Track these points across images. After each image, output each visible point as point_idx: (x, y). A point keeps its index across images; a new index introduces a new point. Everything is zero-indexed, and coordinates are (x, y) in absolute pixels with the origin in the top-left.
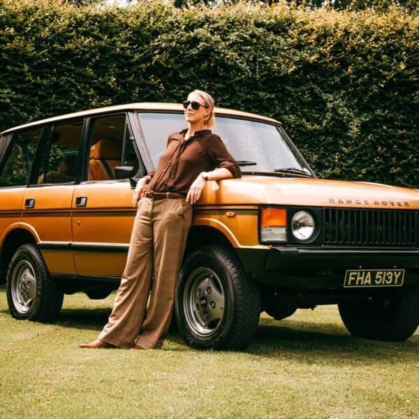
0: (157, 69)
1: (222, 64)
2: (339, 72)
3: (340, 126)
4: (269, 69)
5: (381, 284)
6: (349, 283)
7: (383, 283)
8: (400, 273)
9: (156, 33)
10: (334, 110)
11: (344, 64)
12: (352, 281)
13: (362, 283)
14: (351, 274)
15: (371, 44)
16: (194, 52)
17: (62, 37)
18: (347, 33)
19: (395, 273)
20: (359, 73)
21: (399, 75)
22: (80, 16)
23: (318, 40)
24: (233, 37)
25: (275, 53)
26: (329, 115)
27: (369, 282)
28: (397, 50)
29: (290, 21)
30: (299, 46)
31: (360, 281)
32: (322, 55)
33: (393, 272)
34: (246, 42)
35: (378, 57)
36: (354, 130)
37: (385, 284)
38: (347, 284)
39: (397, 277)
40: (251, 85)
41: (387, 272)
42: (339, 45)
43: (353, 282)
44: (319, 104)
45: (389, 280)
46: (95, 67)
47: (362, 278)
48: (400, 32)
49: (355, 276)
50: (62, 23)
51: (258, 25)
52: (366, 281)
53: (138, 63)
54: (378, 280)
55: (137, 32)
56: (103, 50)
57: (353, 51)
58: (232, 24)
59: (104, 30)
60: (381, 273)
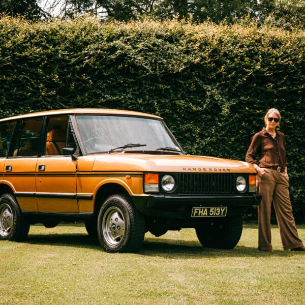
0: (87, 69)
1: (133, 65)
2: (215, 70)
3: (216, 108)
4: (166, 69)
9: (86, 44)
10: (212, 96)
11: (219, 64)
15: (237, 50)
16: (113, 57)
17: (21, 47)
18: (221, 41)
20: (229, 70)
21: (257, 72)
22: (32, 31)
23: (200, 47)
24: (140, 46)
25: (170, 56)
26: (208, 101)
28: (256, 54)
29: (181, 33)
30: (187, 52)
32: (203, 58)
34: (150, 50)
35: (242, 59)
36: (225, 111)
40: (153, 79)
42: (215, 51)
44: (201, 93)
46: (44, 68)
48: (259, 41)
50: (20, 37)
51: (158, 37)
53: (74, 64)
55: (72, 43)
56: (49, 56)
57: (225, 55)
58: (140, 36)
59: (49, 41)
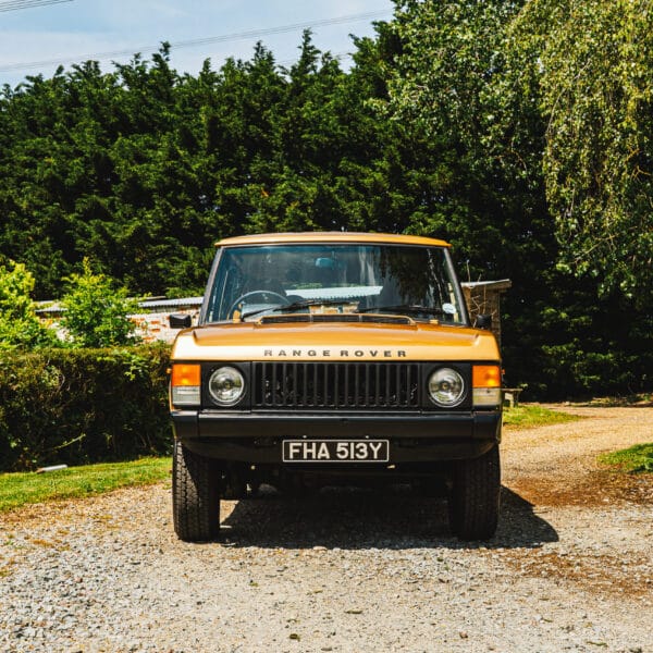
5: (349, 458)
6: (291, 456)
7: (352, 457)
8: (380, 445)
12: (294, 454)
13: (314, 457)
14: (292, 445)
19: (371, 445)
27: (327, 455)
31: (310, 455)
33: (368, 444)
37: (356, 458)
38: (287, 457)
39: (376, 450)
41: (356, 444)
43: (299, 456)
45: (362, 454)
47: (313, 451)
49: (301, 448)
52: (320, 455)
54: (342, 453)
60: (346, 444)
